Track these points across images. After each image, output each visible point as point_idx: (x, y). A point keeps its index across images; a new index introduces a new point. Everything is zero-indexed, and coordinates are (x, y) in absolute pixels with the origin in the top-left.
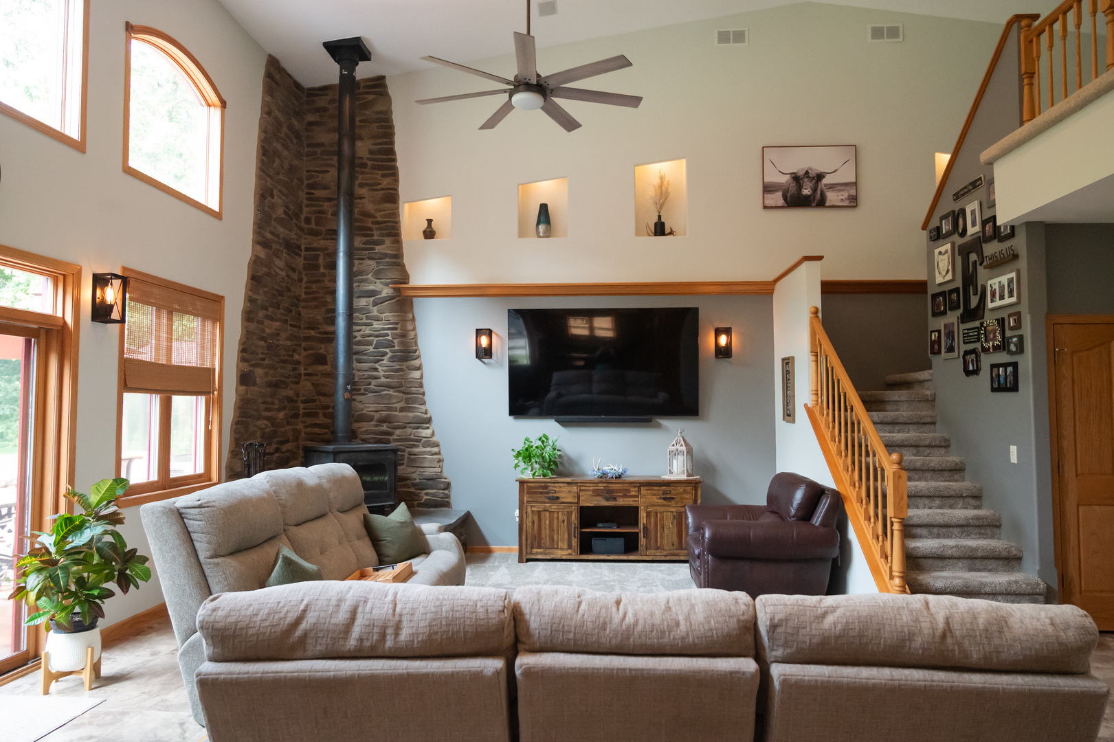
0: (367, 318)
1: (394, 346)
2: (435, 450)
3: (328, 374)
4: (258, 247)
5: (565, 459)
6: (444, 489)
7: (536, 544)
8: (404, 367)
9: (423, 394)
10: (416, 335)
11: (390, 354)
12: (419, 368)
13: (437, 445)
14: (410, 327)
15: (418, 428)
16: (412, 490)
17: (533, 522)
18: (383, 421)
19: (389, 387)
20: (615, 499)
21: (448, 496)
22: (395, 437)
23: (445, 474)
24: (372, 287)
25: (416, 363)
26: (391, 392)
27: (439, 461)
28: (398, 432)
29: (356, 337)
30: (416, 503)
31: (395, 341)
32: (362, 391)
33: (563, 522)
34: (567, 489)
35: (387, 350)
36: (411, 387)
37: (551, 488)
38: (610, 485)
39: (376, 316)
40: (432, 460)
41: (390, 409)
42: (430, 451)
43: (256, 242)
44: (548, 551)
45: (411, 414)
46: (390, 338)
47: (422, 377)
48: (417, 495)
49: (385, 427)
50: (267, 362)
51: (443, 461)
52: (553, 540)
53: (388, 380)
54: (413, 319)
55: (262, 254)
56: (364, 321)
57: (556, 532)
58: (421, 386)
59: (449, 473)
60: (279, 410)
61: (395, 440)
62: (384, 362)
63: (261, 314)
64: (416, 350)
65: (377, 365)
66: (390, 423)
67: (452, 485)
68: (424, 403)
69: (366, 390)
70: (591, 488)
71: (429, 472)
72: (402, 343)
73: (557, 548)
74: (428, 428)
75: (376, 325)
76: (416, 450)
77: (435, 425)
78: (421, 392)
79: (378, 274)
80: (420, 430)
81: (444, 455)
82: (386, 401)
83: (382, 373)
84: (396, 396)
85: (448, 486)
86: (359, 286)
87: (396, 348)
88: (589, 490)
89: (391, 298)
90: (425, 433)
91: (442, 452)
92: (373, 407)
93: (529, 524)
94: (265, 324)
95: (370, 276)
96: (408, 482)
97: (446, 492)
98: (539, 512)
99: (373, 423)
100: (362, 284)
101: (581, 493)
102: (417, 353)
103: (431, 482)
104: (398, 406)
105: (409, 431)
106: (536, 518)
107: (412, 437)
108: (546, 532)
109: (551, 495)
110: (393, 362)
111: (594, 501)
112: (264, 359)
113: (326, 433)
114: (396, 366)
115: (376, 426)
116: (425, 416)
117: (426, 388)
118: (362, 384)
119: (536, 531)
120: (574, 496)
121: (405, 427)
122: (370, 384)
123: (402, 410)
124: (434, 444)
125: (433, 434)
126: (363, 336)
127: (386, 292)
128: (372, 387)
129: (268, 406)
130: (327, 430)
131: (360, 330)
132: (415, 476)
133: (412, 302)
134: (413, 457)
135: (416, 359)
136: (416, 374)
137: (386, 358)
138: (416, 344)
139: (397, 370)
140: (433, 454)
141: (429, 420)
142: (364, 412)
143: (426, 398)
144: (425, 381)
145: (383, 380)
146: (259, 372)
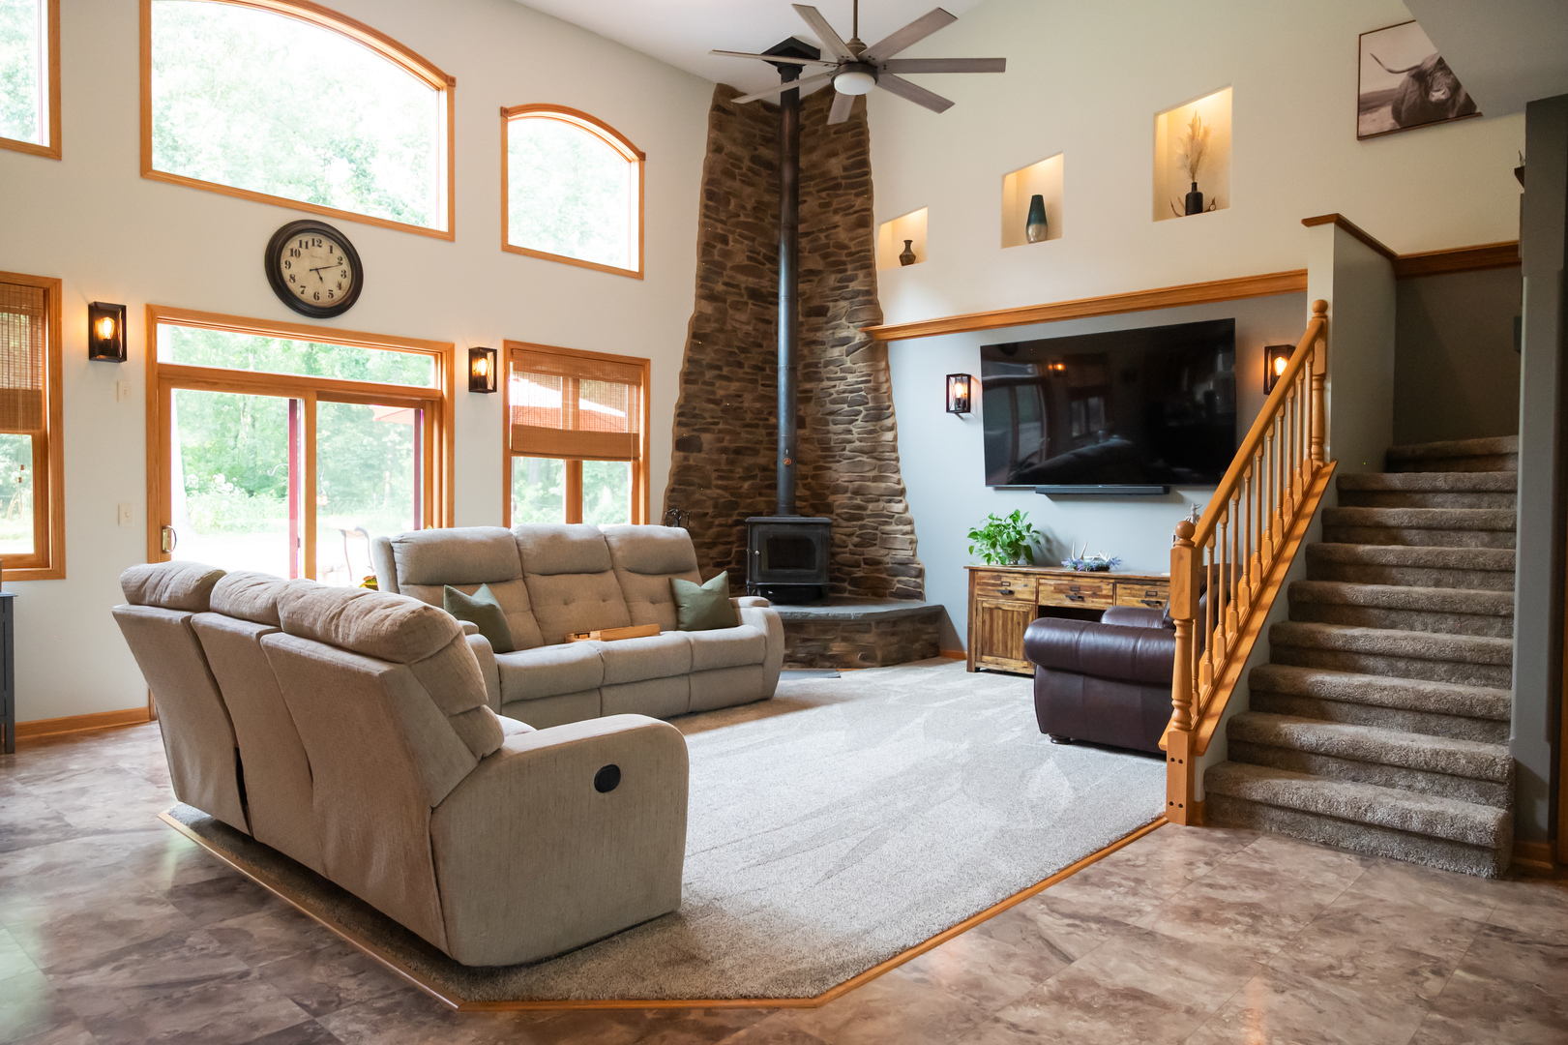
0: (842, 371)
1: (867, 403)
2: (908, 528)
3: (808, 439)
4: (703, 302)
5: (1055, 544)
6: (916, 577)
7: (987, 650)
8: (877, 428)
9: (897, 459)
10: (890, 388)
11: (864, 413)
12: (892, 428)
13: (910, 523)
14: (882, 379)
15: (890, 501)
16: (884, 576)
17: (984, 622)
18: (857, 492)
19: (862, 452)
20: (1082, 598)
21: (921, 586)
22: (869, 512)
23: (919, 558)
24: (845, 334)
25: (888, 422)
26: (864, 458)
27: (912, 542)
28: (871, 506)
29: (832, 394)
30: (888, 591)
31: (869, 396)
32: (837, 458)
33: (1019, 624)
34: (1022, 580)
35: (861, 408)
36: (883, 452)
37: (1004, 579)
38: (1076, 579)
39: (849, 368)
40: (904, 541)
41: (863, 479)
42: (901, 530)
43: (699, 297)
44: (1000, 660)
45: (883, 485)
46: (863, 393)
47: (895, 439)
48: (888, 582)
49: (858, 501)
50: (721, 426)
51: (917, 542)
52: (1007, 647)
53: (862, 444)
54: (887, 368)
55: (708, 308)
56: (839, 375)
57: (1010, 637)
58: (894, 449)
59: (923, 559)
60: (743, 479)
61: (870, 516)
62: (858, 422)
63: (709, 375)
64: (889, 407)
65: (851, 427)
66: (864, 495)
67: (927, 573)
68: (897, 471)
69: (840, 456)
70: (1052, 582)
71: (903, 555)
72: (876, 399)
73: (1011, 658)
74: (901, 501)
75: (851, 378)
76: (888, 528)
77: (910, 498)
78: (893, 458)
79: (851, 316)
80: (892, 504)
81: (919, 534)
82: (858, 470)
83: (856, 436)
84: (869, 463)
85: (920, 573)
86: (834, 333)
87: (870, 405)
88: (1051, 585)
89: (862, 345)
90: (897, 507)
91: (916, 531)
92: (846, 477)
93: (979, 624)
94: (718, 385)
95: (843, 321)
96: (880, 567)
97: (919, 580)
98: (991, 609)
99: (849, 495)
100: (836, 331)
101: (1041, 588)
102: (891, 410)
103: (901, 568)
104: (871, 474)
105: (882, 504)
106: (987, 617)
107: (885, 512)
108: (998, 636)
109: (1003, 588)
110: (866, 421)
111: (1056, 599)
112: (717, 424)
113: (804, 507)
114: (870, 426)
115: (851, 498)
116: (897, 487)
117: (901, 453)
118: (837, 449)
119: (987, 634)
120: (1032, 593)
121: (878, 501)
122: (844, 449)
123: (875, 479)
124: (906, 520)
125: (906, 509)
126: (838, 393)
127: (859, 337)
128: (846, 452)
129: (722, 474)
130: (805, 504)
131: (835, 386)
132: (887, 559)
133: (886, 348)
134: (884, 536)
135: (889, 417)
136: (889, 436)
137: (860, 417)
138: (890, 398)
139: (871, 432)
140: (904, 534)
141: (902, 492)
142: (839, 482)
143: (901, 465)
144: (899, 444)
145: (857, 444)
146: (706, 438)
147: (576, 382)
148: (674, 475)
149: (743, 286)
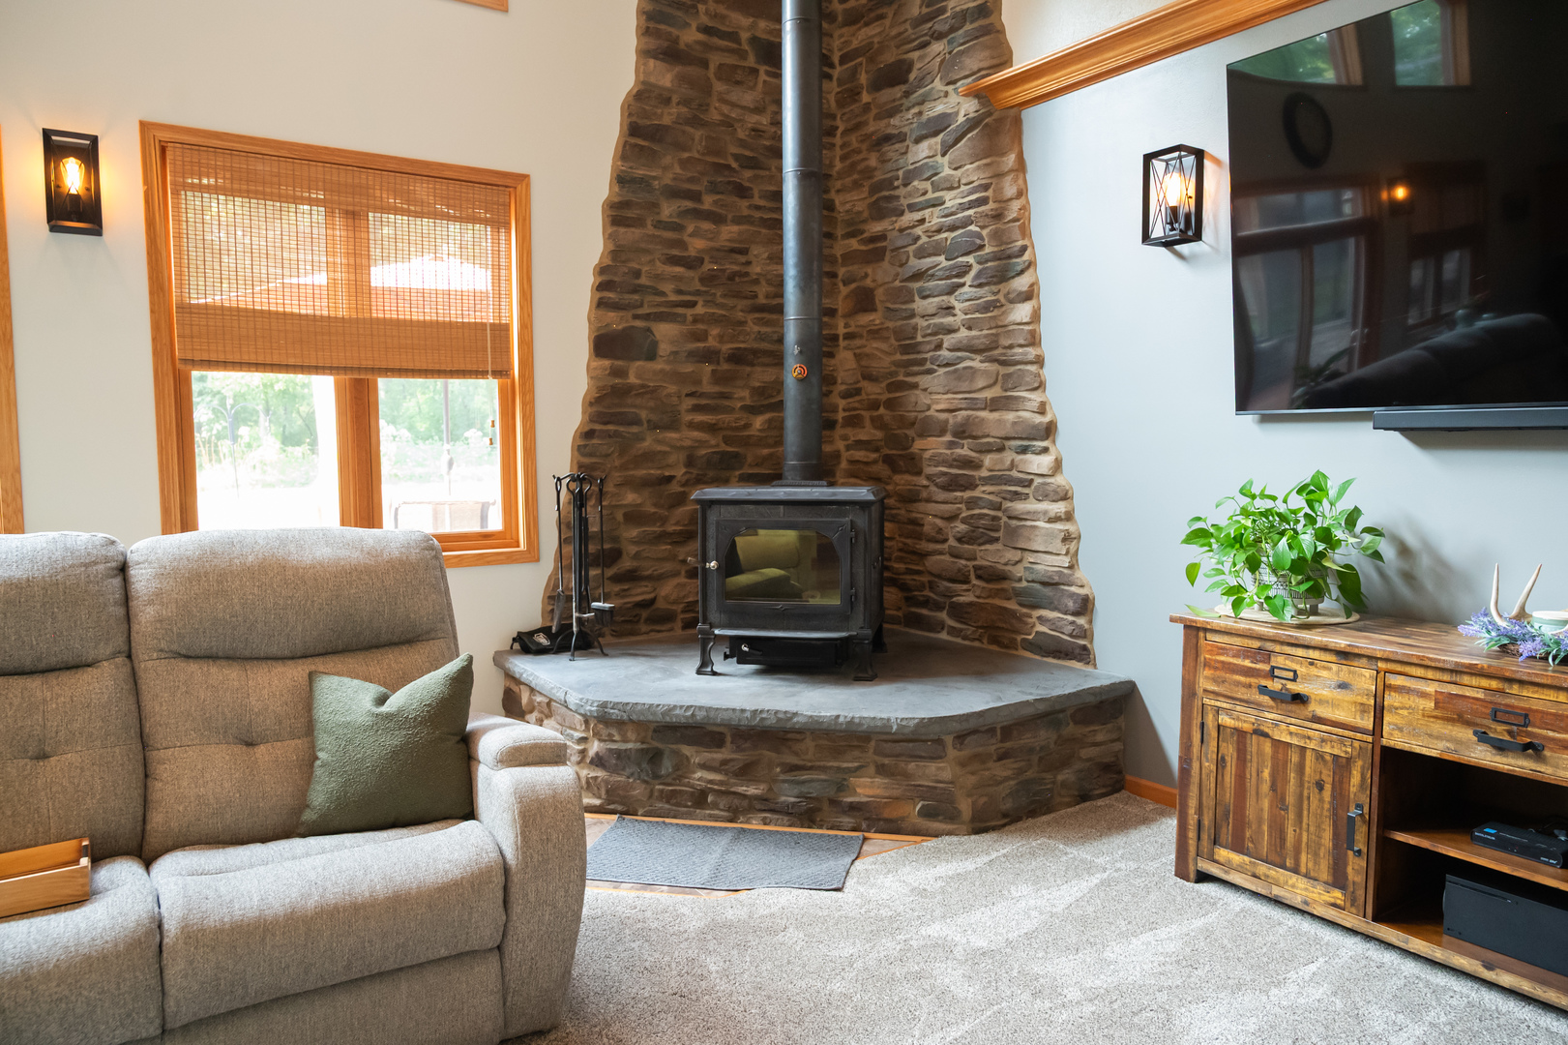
0: (936, 188)
1: (981, 247)
2: (1060, 508)
3: (877, 331)
4: (652, 62)
5: (1425, 561)
6: (1076, 614)
7: (1226, 833)
8: (1001, 297)
9: (1039, 361)
10: (1025, 208)
11: (976, 268)
12: (1029, 295)
13: (1065, 496)
14: (1010, 190)
15: (1024, 450)
16: (1012, 605)
17: (1220, 763)
18: (962, 432)
19: (972, 349)
20: (1532, 749)
21: (1086, 634)
22: (984, 473)
23: (1082, 573)
24: (939, 108)
25: (1021, 283)
26: (976, 363)
27: (1067, 538)
28: (988, 460)
29: (918, 238)
30: (1019, 638)
31: (985, 233)
32: (928, 366)
33: (1320, 786)
34: (1333, 673)
35: (970, 259)
36: (1011, 347)
37: (1279, 661)
38: (1515, 689)
39: (947, 179)
40: (1051, 535)
41: (973, 405)
42: (1045, 513)
43: (644, 53)
44: (1263, 868)
45: (1010, 416)
46: (973, 228)
47: (1036, 317)
48: (1020, 618)
49: (964, 451)
50: (700, 310)
51: (1079, 537)
52: (1283, 839)
53: (974, 333)
54: (1021, 166)
55: (665, 77)
56: (930, 195)
57: (1292, 816)
58: (1034, 340)
59: (1091, 577)
60: (753, 410)
61: (987, 481)
62: (966, 289)
63: (668, 210)
64: (1024, 249)
65: (952, 300)
66: (975, 438)
67: (1099, 605)
68: (1041, 386)
69: (933, 360)
70: (1431, 688)
71: (1050, 564)
72: (998, 236)
73: (1296, 871)
74: (1045, 450)
75: (952, 200)
76: (1020, 507)
77: (1064, 443)
78: (1031, 357)
79: (948, 70)
80: (1029, 457)
81: (1083, 522)
82: (965, 386)
83: (961, 317)
84: (985, 372)
85: (1085, 606)
86: (920, 113)
87: (988, 249)
88: (1424, 695)
89: (973, 124)
90: (1038, 464)
91: (1077, 515)
92: (942, 402)
93: (1209, 765)
94: (690, 229)
95: (938, 85)
96: (1005, 585)
97: (1081, 621)
98: (1240, 734)
99: (948, 438)
100: (928, 105)
101: (1391, 699)
102: (1026, 256)
103: (1047, 591)
104: (988, 394)
105: (1008, 456)
106: (1229, 750)
107: (1014, 473)
108: (1259, 806)
109: (1275, 685)
110: (980, 286)
111: (1439, 738)
112: (693, 304)
113: (875, 462)
114: (986, 294)
115: (951, 445)
116: (1038, 419)
117: (1048, 348)
118: (928, 347)
119: (1229, 796)
120: (1363, 709)
121: (1001, 449)
122: (939, 347)
123: (995, 405)
124: (1056, 492)
125: (1058, 465)
126: (930, 233)
127: (965, 108)
128: (944, 353)
129: (704, 402)
130: (874, 456)
131: (922, 221)
132: (1018, 571)
133: (1018, 122)
134: (1014, 523)
135: (1022, 272)
136: (1022, 312)
137: (968, 279)
138: (1025, 231)
139: (987, 307)
140: (1051, 520)
141: (1049, 431)
142: (931, 413)
143: (1047, 372)
144: (1045, 329)
145: (963, 333)
146: (666, 333)
147: (354, 217)
148: (591, 404)
149: (745, 36)
